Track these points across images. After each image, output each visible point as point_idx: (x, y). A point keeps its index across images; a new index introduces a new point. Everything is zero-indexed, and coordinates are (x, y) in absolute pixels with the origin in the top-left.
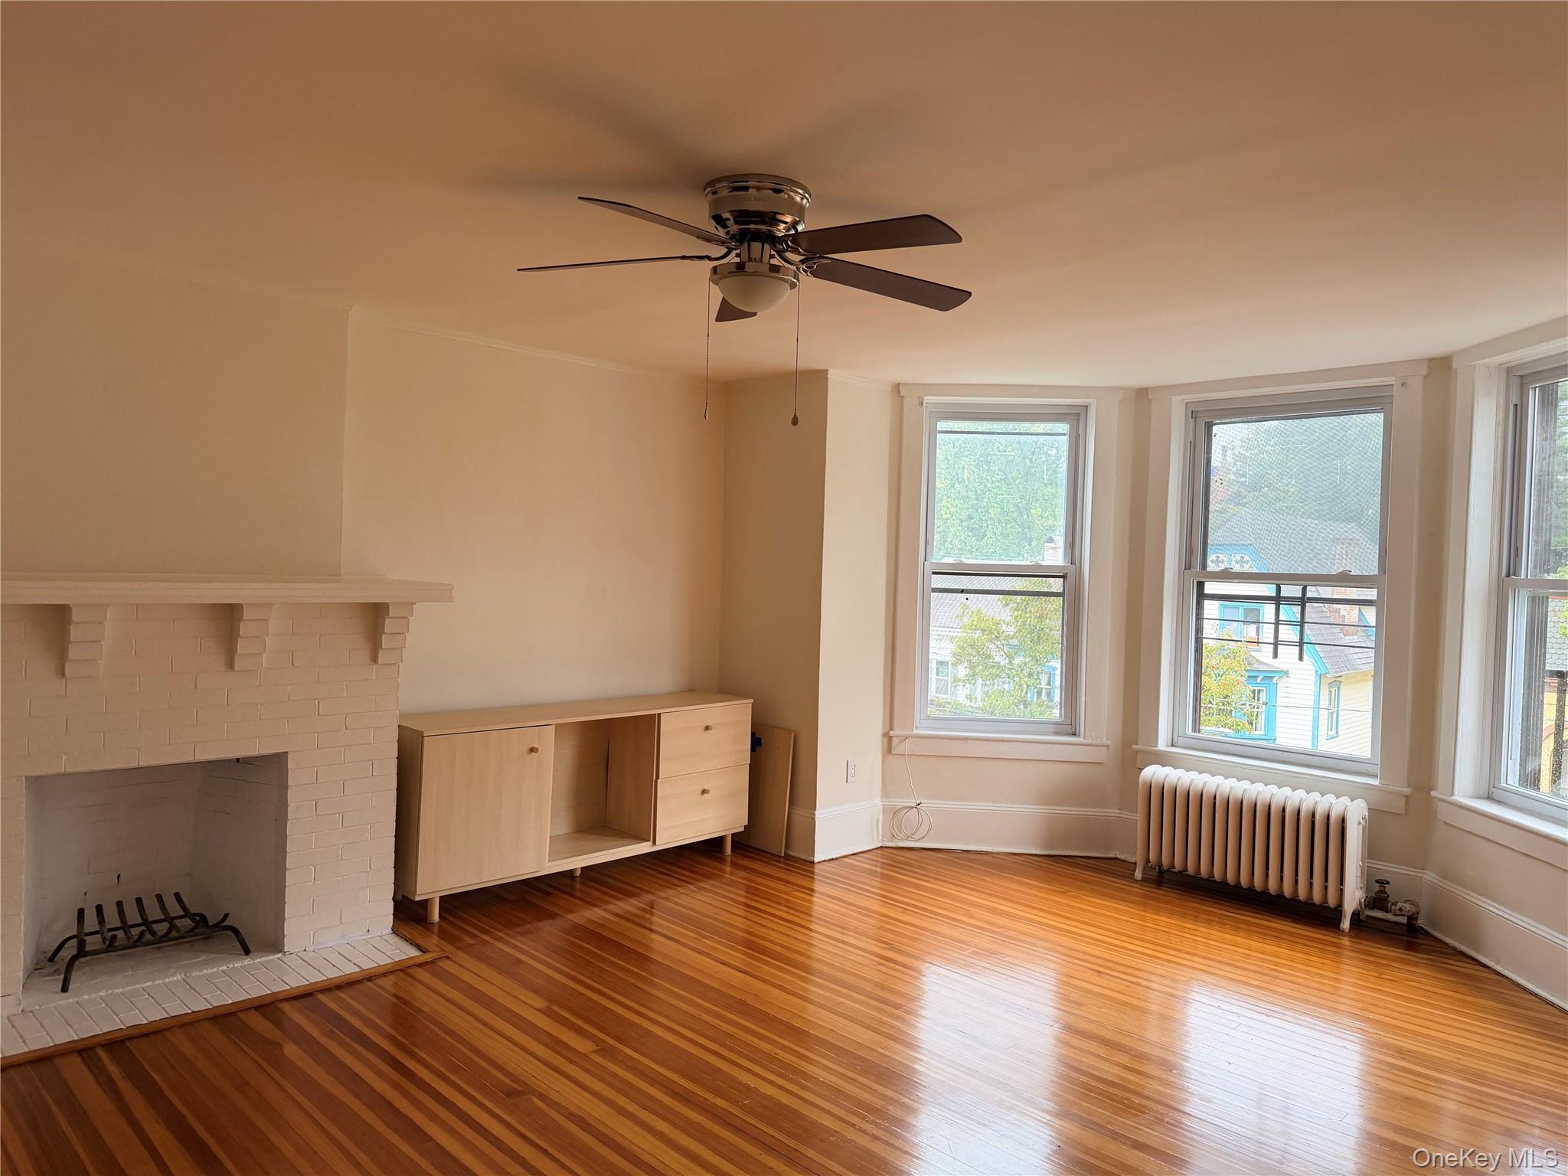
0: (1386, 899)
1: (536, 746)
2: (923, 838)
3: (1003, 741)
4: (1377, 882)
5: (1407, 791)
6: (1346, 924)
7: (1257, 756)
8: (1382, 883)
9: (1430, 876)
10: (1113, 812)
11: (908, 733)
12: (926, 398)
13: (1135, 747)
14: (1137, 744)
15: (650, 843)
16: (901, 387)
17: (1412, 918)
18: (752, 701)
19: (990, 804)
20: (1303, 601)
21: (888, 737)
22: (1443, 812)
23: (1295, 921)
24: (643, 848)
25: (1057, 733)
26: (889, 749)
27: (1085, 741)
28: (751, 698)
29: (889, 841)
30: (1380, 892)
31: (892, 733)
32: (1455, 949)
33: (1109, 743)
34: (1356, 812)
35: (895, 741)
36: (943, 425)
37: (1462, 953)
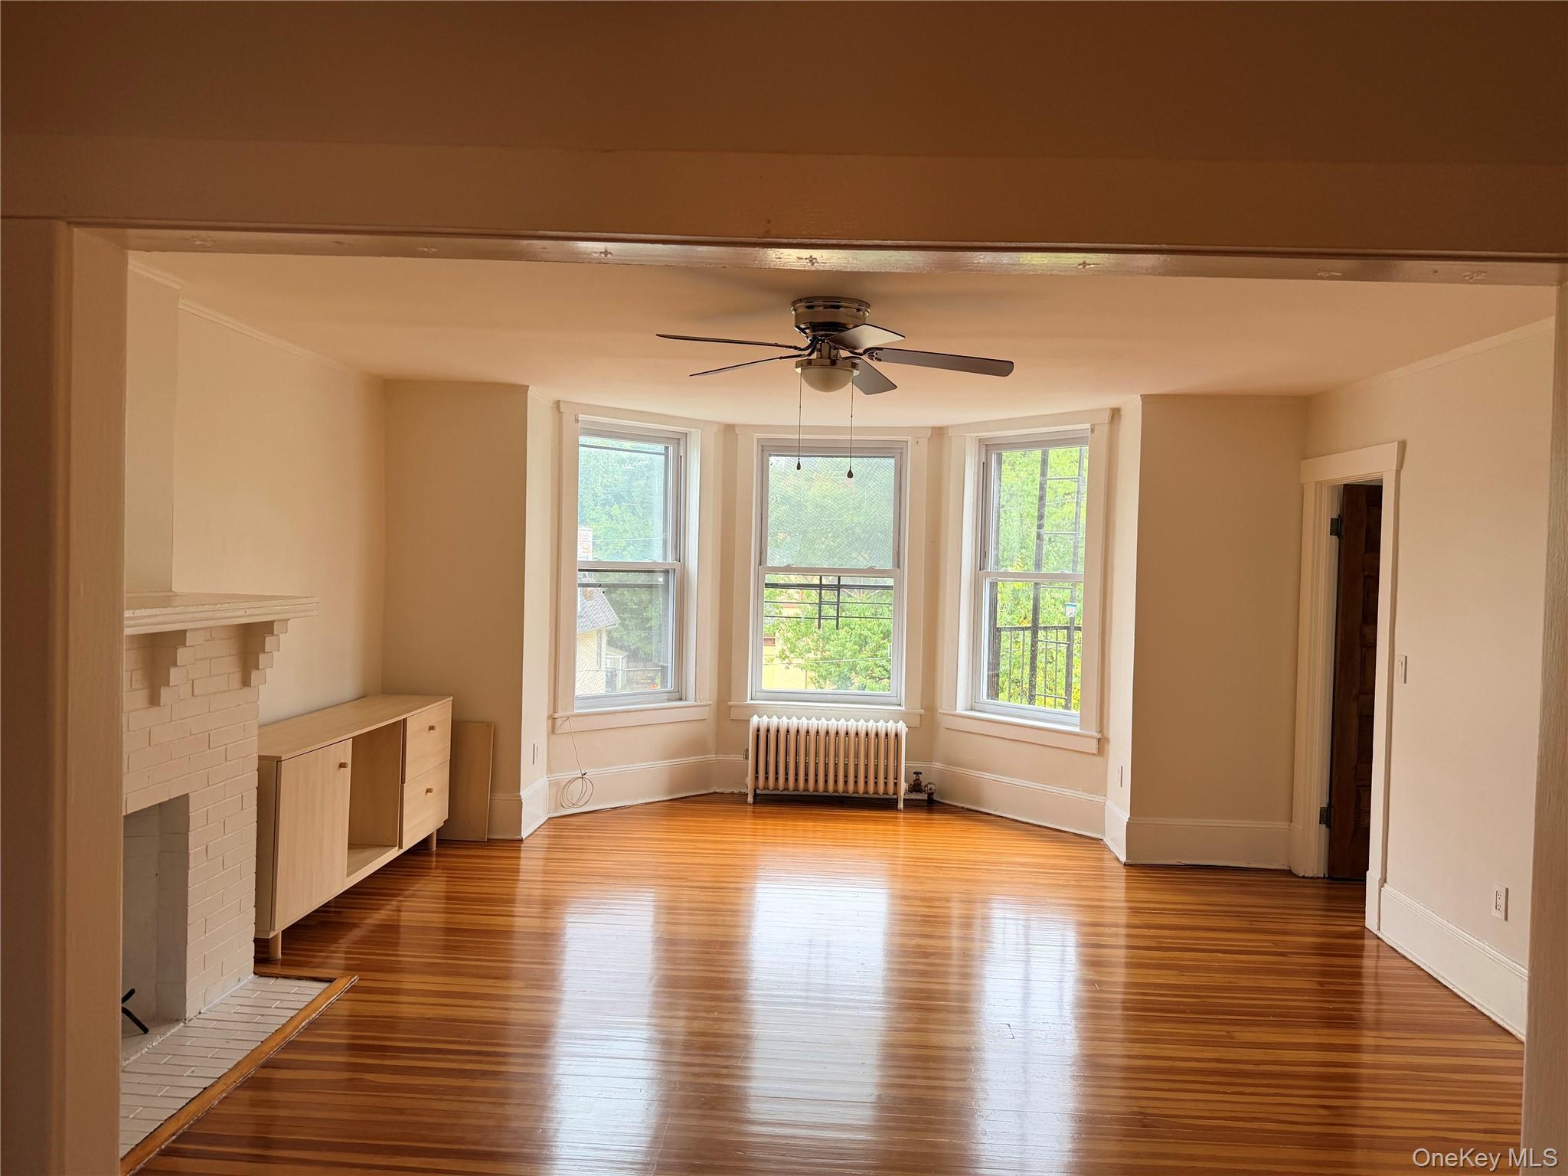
0: (920, 784)
1: (343, 761)
2: (586, 803)
3: (641, 711)
4: (915, 773)
5: (922, 711)
6: (901, 805)
7: (797, 699)
8: (917, 773)
9: (937, 765)
10: (712, 757)
11: (570, 713)
12: (580, 415)
13: (729, 703)
14: (730, 701)
15: (397, 848)
16: (561, 404)
17: (930, 795)
18: (451, 698)
19: (630, 765)
20: (838, 587)
21: (553, 719)
22: (945, 722)
23: (869, 809)
24: (393, 853)
25: (669, 700)
26: (553, 730)
27: (695, 704)
28: (450, 696)
29: (554, 812)
30: (916, 780)
31: (556, 715)
32: (963, 808)
33: (711, 703)
34: (902, 728)
35: (559, 722)
36: (583, 440)
37: (968, 810)
